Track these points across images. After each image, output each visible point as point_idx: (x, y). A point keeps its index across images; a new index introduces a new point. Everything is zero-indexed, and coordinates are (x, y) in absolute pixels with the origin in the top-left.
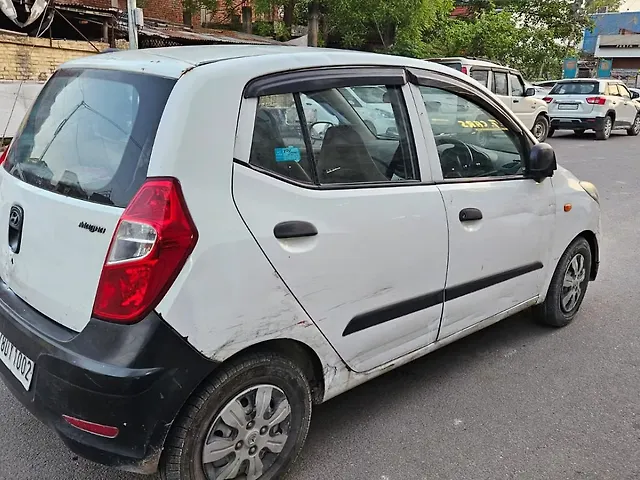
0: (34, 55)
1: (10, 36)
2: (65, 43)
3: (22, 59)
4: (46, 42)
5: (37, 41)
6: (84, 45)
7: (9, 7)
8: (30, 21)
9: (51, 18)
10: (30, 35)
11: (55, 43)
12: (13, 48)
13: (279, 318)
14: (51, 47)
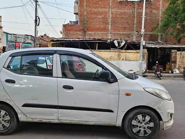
0: (121, 54)
1: (117, 50)
2: (129, 51)
3: (119, 55)
4: (125, 51)
5: (123, 51)
6: (134, 51)
7: (117, 44)
8: (121, 47)
9: (126, 45)
10: (122, 50)
11: (127, 51)
12: (117, 53)
13: (4, 97)
14: (126, 52)
